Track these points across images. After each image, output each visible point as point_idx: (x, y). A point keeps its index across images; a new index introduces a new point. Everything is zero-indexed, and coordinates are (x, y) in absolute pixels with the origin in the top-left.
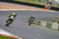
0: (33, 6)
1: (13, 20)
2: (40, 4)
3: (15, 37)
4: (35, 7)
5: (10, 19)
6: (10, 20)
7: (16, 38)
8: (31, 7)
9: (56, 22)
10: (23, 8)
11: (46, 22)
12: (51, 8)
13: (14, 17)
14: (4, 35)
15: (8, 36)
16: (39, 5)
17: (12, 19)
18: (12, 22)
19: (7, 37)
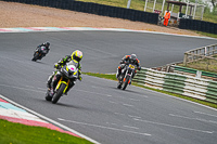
0: (118, 17)
1: (74, 79)
2: (141, 9)
3: (53, 128)
4: (124, 18)
5: (63, 73)
6: (63, 77)
7: (57, 129)
8: (109, 18)
9: (199, 73)
10: (81, 23)
11: (162, 74)
12: (182, 21)
13: (78, 67)
14: (15, 121)
15: (29, 124)
16: (139, 12)
17: (71, 73)
18: (71, 86)
19: (23, 126)
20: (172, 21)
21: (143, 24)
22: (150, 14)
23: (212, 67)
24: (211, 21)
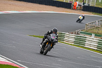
3: (15, 65)
9: (93, 35)
12: (84, 7)
20: (79, 7)
21: (63, 9)
22: (67, 3)
23: (100, 32)
24: (100, 7)
